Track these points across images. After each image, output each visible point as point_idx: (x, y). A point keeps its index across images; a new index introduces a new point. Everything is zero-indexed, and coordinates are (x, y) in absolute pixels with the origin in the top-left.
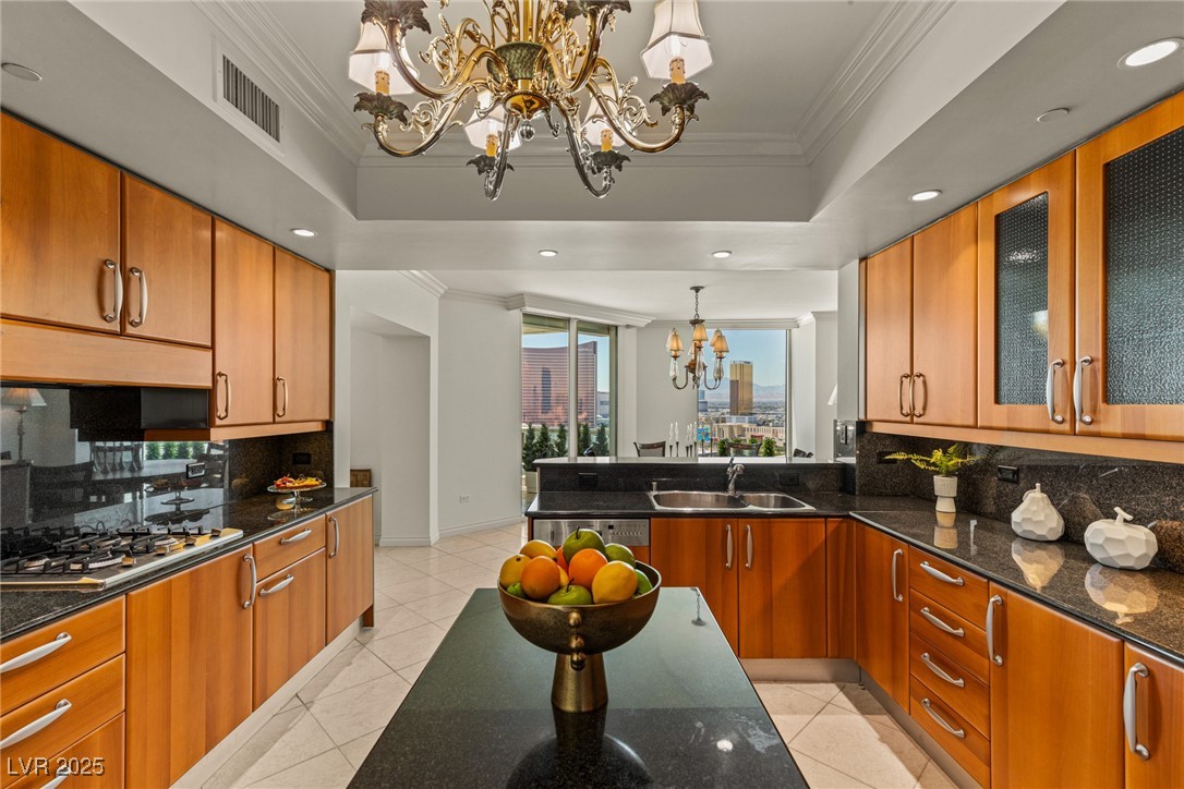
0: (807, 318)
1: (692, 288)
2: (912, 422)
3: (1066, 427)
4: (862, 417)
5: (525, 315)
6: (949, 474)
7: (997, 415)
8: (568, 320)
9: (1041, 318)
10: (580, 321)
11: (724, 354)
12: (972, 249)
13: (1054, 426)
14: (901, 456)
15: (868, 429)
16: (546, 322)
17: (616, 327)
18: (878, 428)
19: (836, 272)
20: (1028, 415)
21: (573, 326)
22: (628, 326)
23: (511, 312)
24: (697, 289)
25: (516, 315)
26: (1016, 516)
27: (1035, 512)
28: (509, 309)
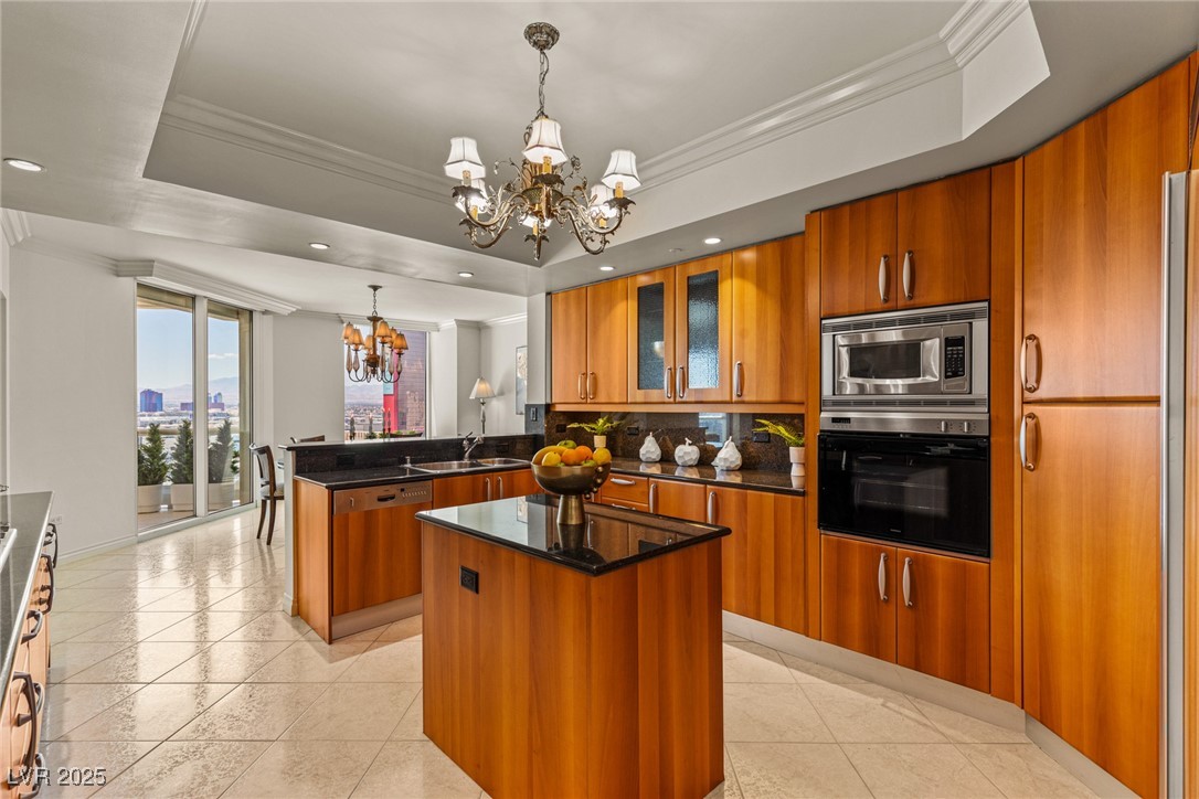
0: (448, 324)
1: (371, 286)
2: (586, 403)
3: (672, 400)
4: (549, 401)
5: (140, 285)
6: (603, 434)
7: (640, 395)
8: (194, 298)
9: (657, 345)
10: (210, 301)
11: (404, 351)
12: (625, 303)
13: (667, 400)
14: (575, 425)
15: (553, 410)
16: (166, 297)
17: (251, 312)
18: (559, 408)
19: (526, 299)
20: (654, 395)
21: (202, 306)
22: (265, 312)
23: (121, 279)
24: (375, 288)
25: (128, 285)
26: (642, 451)
27: (650, 448)
28: (118, 275)
